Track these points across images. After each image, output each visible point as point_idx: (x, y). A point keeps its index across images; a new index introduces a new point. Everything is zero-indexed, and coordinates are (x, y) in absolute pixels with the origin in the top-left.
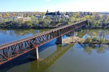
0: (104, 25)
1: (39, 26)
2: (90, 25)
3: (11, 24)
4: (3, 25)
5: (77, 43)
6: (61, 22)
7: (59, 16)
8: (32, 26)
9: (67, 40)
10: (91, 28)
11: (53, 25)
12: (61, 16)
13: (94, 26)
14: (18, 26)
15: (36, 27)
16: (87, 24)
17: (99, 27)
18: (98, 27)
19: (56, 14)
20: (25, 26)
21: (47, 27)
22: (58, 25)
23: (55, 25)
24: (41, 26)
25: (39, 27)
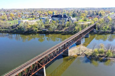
0: (113, 30)
1: (45, 30)
2: (99, 29)
3: (17, 28)
4: (9, 30)
5: (83, 55)
6: (67, 26)
7: (66, 19)
8: (38, 31)
9: (74, 51)
10: (99, 33)
11: (60, 29)
12: (67, 19)
13: (102, 31)
14: (23, 31)
15: (42, 31)
16: (96, 29)
17: (108, 32)
18: (106, 32)
19: (63, 16)
20: (31, 30)
21: (54, 31)
22: (65, 29)
23: (61, 29)
24: (47, 31)
25: (45, 32)
